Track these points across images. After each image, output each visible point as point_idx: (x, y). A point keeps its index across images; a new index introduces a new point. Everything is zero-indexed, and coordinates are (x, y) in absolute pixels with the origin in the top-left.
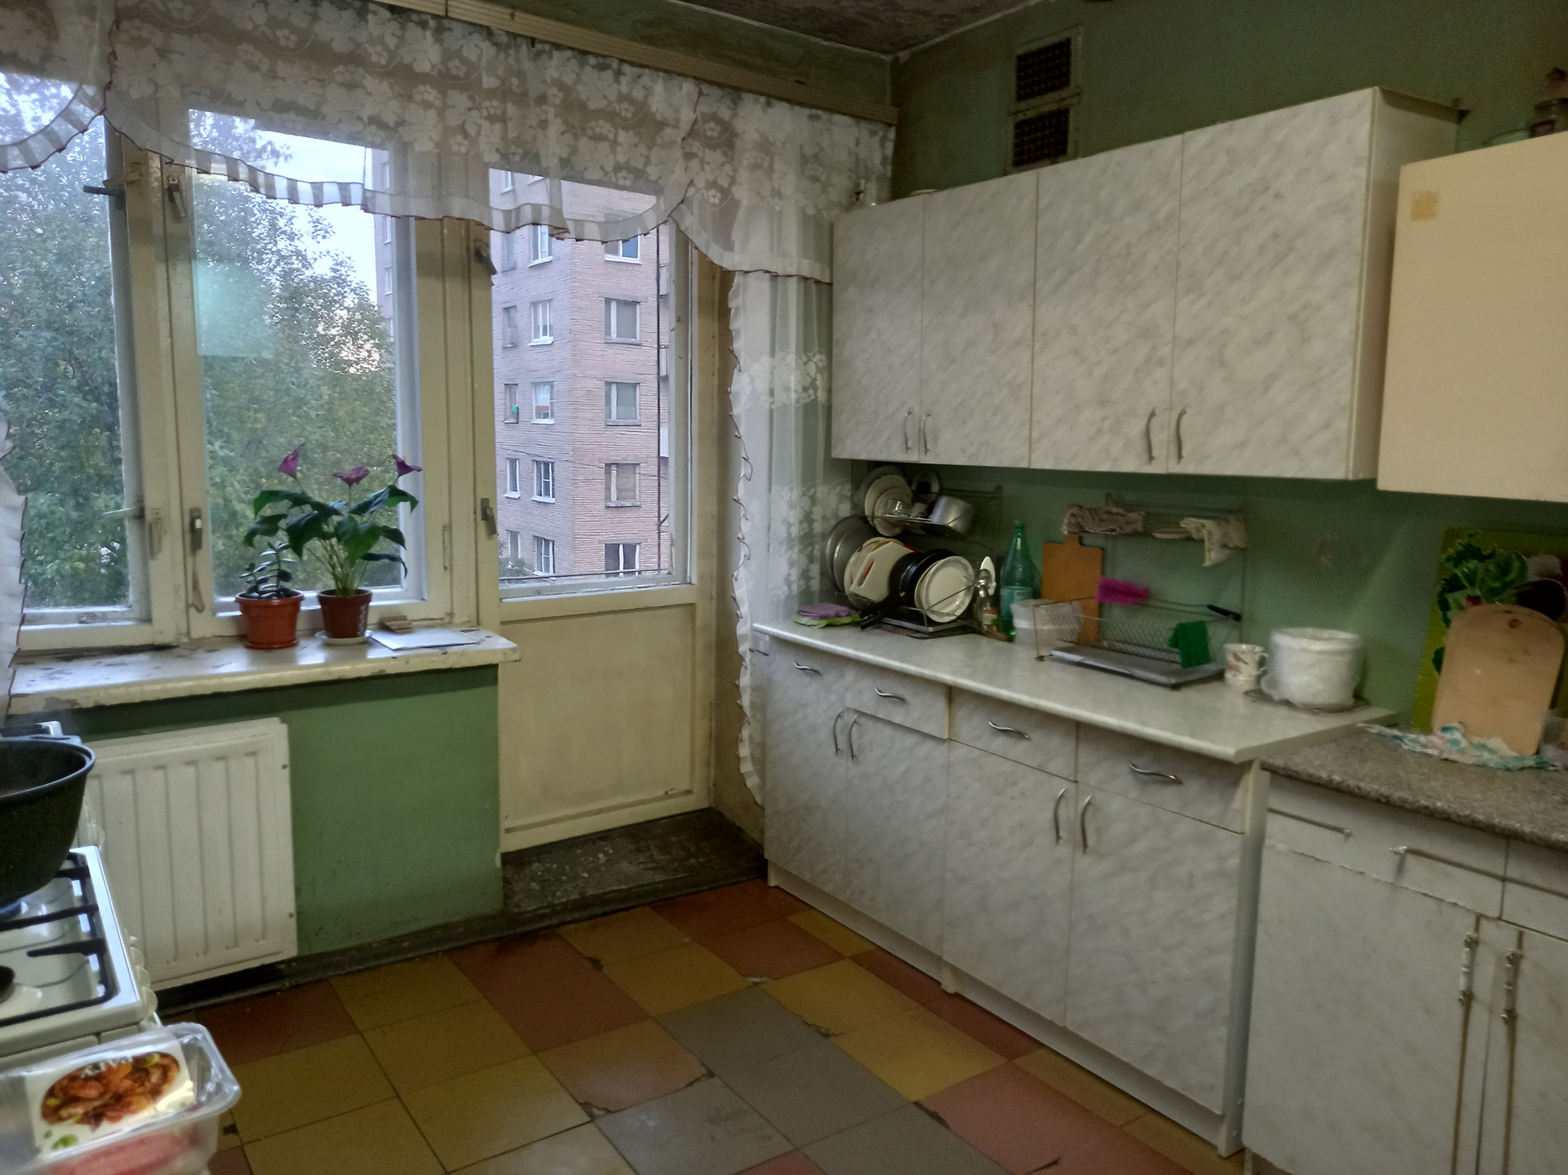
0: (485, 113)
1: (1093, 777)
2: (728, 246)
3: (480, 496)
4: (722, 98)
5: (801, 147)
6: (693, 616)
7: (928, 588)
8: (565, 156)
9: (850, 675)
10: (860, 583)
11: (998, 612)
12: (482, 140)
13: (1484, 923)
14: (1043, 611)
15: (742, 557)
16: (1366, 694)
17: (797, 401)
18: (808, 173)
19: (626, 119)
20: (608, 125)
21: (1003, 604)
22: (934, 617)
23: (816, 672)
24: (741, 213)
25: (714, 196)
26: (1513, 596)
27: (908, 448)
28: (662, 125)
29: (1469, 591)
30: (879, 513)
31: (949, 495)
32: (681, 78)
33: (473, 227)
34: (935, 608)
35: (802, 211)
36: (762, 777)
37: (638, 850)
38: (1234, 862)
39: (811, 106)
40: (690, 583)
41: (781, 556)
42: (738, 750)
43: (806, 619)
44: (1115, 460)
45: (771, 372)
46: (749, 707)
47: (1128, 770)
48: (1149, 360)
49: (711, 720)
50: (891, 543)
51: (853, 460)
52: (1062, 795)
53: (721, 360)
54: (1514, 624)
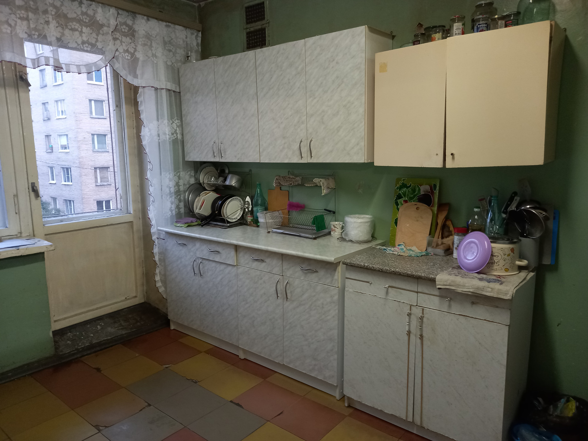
0: (18, 16)
1: (288, 273)
2: (136, 76)
3: (30, 182)
4: (128, 16)
5: (163, 38)
6: (132, 227)
7: (226, 209)
8: (59, 37)
9: (198, 245)
10: (200, 209)
11: (253, 217)
12: (17, 27)
13: (412, 307)
14: (268, 215)
15: (151, 201)
16: (375, 236)
17: (170, 139)
18: (167, 48)
19: (85, 22)
20: (78, 25)
21: (254, 214)
22: (229, 220)
23: (185, 244)
24: (140, 63)
25: (128, 56)
26: (417, 199)
27: (215, 156)
28: (102, 26)
29: (404, 199)
30: (206, 181)
31: (232, 174)
32: (109, 7)
33: (17, 66)
34: (229, 217)
35: (166, 63)
36: (166, 288)
37: (115, 322)
38: (336, 297)
39: (166, 22)
40: (130, 213)
41: (167, 200)
42: (155, 278)
43: (179, 224)
44: (290, 158)
45: (158, 127)
46: (158, 261)
47: (300, 269)
48: (299, 122)
49: (143, 267)
50: (211, 193)
51: (194, 161)
52: (278, 281)
53: (136, 122)
54: (417, 208)
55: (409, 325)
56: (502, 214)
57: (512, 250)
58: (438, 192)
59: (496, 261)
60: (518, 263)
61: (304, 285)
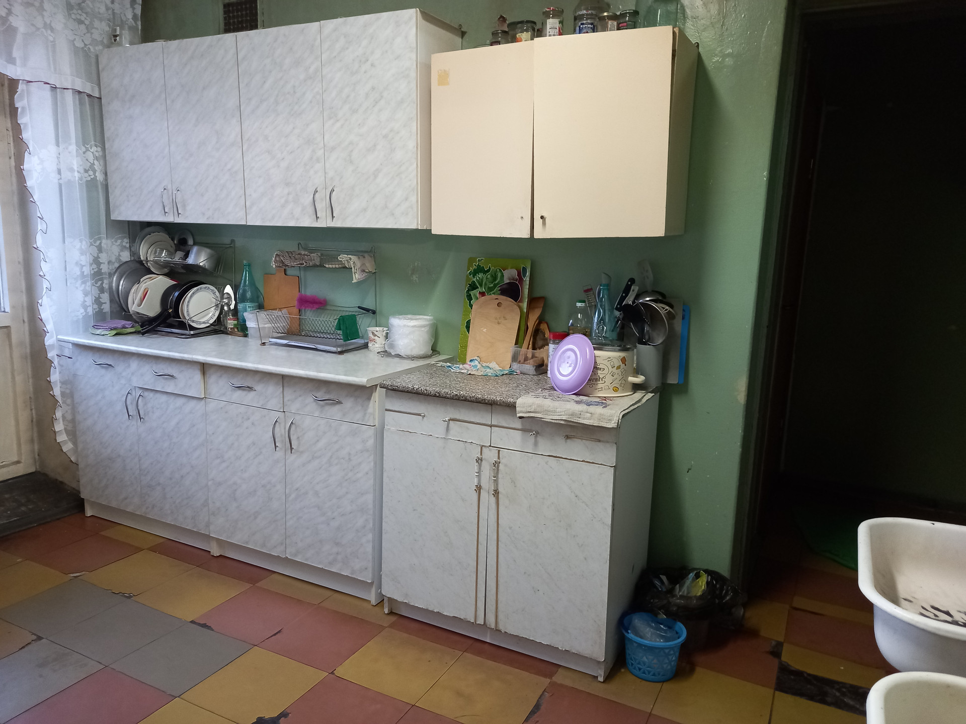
1: (294, 407)
2: (11, 60)
6: (9, 336)
7: (188, 306)
9: (134, 364)
10: (139, 305)
11: (238, 319)
13: (484, 449)
14: (263, 316)
15: (45, 289)
16: (438, 349)
17: (80, 179)
18: (73, 16)
21: (240, 314)
22: (193, 325)
23: (109, 365)
24: (19, 38)
26: (499, 290)
27: (165, 213)
29: (480, 290)
30: (151, 258)
31: (199, 245)
34: (194, 319)
35: (72, 42)
36: (75, 443)
38: (371, 442)
40: (4, 312)
41: (77, 288)
42: (54, 427)
43: (100, 330)
44: (298, 219)
45: (57, 157)
46: (60, 396)
47: (312, 400)
48: (311, 158)
49: (31, 410)
50: (161, 277)
51: (129, 222)
52: (276, 421)
53: (15, 147)
54: (499, 305)
55: (479, 477)
56: (615, 310)
57: (623, 360)
58: (528, 279)
59: (601, 376)
60: (632, 379)
61: (319, 425)
